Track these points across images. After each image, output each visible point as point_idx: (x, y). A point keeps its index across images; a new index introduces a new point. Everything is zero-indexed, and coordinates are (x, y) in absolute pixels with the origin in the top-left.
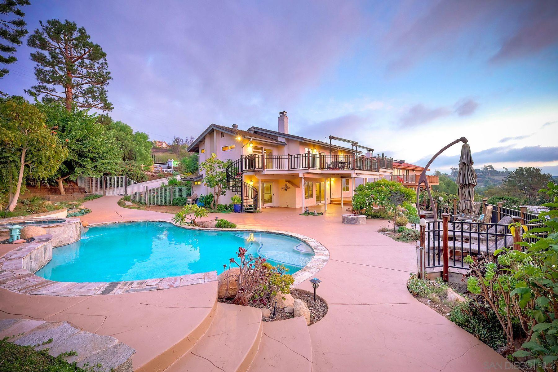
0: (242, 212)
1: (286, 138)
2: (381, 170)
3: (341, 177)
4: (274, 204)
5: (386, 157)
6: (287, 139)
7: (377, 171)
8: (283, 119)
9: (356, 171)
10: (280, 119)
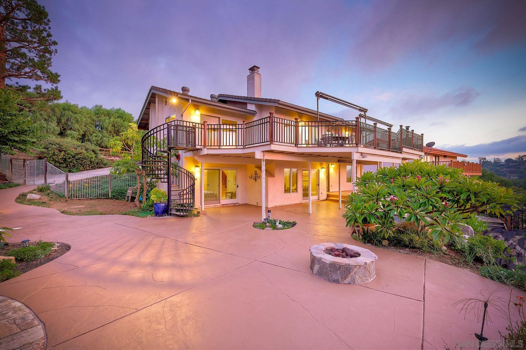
0: (168, 215)
1: (256, 104)
2: (404, 150)
3: (339, 161)
4: (239, 200)
5: (413, 131)
6: (258, 106)
7: (398, 152)
8: (253, 77)
9: (361, 149)
10: (250, 78)
